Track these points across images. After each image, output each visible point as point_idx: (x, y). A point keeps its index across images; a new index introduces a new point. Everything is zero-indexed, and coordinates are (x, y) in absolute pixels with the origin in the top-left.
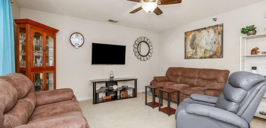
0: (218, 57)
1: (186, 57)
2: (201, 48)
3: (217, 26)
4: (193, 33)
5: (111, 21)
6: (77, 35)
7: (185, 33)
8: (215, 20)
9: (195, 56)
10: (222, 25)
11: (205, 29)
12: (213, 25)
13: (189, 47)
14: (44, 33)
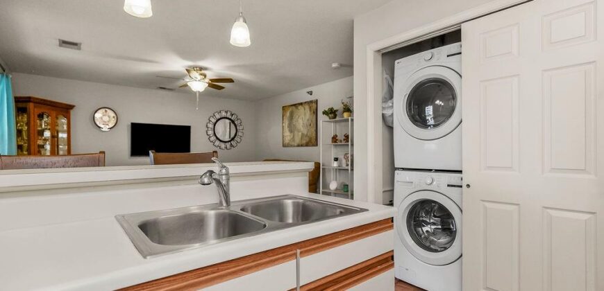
0: (313, 145)
1: (284, 146)
2: (299, 131)
3: (311, 102)
4: (291, 109)
5: (161, 88)
6: (106, 111)
7: (283, 107)
8: (311, 93)
9: (293, 144)
10: (316, 102)
11: (301, 104)
12: (308, 100)
13: (286, 129)
14: (52, 112)
